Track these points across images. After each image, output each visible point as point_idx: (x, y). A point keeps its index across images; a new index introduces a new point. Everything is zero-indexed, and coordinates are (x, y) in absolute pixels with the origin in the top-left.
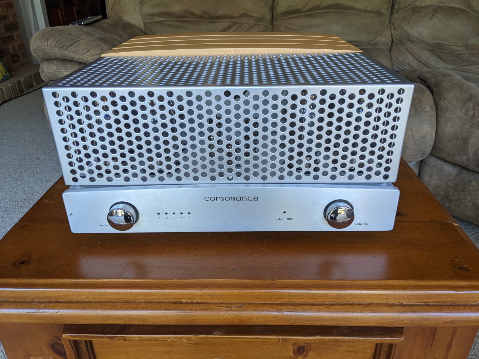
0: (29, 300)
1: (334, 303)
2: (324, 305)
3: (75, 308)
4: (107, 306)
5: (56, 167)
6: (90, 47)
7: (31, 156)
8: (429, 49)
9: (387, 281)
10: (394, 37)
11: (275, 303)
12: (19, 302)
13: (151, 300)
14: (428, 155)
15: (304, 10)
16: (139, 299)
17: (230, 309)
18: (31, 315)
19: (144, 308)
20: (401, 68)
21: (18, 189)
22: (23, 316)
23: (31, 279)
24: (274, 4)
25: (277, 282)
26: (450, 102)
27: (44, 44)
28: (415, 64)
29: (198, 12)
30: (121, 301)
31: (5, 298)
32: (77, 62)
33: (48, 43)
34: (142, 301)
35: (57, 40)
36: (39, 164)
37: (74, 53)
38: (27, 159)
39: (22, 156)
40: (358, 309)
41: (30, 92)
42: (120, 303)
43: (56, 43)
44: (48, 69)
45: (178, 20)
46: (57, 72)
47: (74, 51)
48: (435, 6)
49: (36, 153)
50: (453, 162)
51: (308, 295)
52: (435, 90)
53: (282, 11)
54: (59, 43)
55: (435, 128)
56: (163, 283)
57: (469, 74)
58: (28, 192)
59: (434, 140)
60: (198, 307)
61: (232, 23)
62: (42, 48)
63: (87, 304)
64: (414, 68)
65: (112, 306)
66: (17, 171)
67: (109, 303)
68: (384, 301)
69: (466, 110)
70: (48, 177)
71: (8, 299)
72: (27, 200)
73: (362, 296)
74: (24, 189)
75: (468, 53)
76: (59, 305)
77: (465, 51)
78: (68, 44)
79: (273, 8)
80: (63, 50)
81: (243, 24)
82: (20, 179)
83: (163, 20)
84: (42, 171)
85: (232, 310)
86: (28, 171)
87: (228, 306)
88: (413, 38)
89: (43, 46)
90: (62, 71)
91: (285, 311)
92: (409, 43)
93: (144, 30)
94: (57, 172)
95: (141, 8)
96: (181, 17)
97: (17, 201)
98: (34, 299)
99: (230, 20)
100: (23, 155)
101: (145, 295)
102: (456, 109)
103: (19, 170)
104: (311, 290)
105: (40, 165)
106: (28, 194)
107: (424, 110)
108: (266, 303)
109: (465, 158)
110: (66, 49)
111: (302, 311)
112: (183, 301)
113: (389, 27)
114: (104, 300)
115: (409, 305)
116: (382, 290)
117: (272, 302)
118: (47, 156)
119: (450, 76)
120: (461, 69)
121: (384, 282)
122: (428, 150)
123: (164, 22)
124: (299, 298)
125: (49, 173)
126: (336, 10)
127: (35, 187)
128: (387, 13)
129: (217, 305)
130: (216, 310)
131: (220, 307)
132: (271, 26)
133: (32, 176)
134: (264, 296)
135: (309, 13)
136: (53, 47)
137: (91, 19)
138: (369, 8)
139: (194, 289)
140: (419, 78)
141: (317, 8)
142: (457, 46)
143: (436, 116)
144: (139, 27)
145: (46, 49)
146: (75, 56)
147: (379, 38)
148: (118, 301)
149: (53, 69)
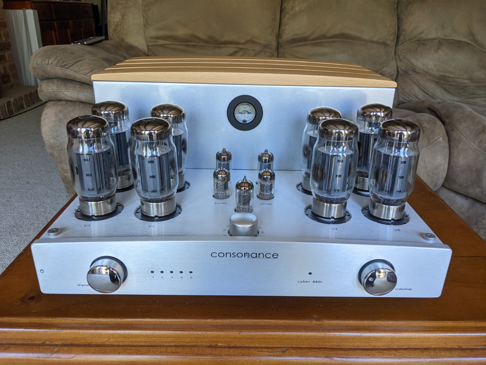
0: (40, 343)
1: (387, 347)
2: (377, 349)
3: (93, 353)
4: (131, 350)
5: (47, 192)
6: (94, 67)
7: (20, 180)
8: (434, 81)
9: (445, 322)
10: (400, 68)
11: (323, 347)
12: (28, 345)
13: (182, 344)
14: (440, 186)
15: (311, 38)
16: (168, 342)
17: (272, 354)
18: (42, 361)
19: (174, 353)
20: (407, 98)
21: (6, 215)
22: (32, 362)
23: (43, 318)
24: (280, 32)
25: (325, 323)
26: (463, 134)
27: (45, 62)
28: (421, 96)
29: (204, 37)
30: (147, 344)
31: (12, 340)
32: (79, 82)
33: (49, 61)
34: (171, 345)
35: (59, 58)
36: (29, 188)
37: (77, 72)
38: (16, 183)
39: (10, 180)
40: (415, 354)
41: (19, 114)
42: (146, 346)
43: (58, 61)
44: (48, 89)
45: (183, 44)
46: (57, 91)
47: (76, 70)
48: (441, 38)
49: (25, 176)
50: (465, 194)
51: (361, 338)
52: (447, 121)
53: (288, 38)
54: (61, 61)
55: (448, 159)
56: (196, 323)
57: (475, 107)
58: (17, 218)
59: (446, 172)
60: (236, 351)
61: (238, 49)
62: (43, 66)
63: (107, 348)
64: (420, 99)
65: (138, 350)
66: (5, 195)
67: (133, 347)
68: (443, 345)
69: (480, 142)
70: (39, 202)
71: (15, 342)
72: (16, 227)
73: (419, 340)
74: (13, 215)
75: (474, 86)
76: (75, 349)
77: (470, 83)
78: (70, 63)
79: (279, 36)
80: (65, 69)
81: (249, 50)
82: (8, 204)
83: (167, 43)
84: (32, 196)
85: (274, 356)
86: (17, 195)
87: (270, 350)
88: (419, 69)
89: (44, 64)
90: (62, 91)
91: (335, 357)
92: (415, 75)
93: (146, 53)
94: (48, 197)
95: (144, 31)
96: (186, 41)
97: (5, 227)
98: (46, 342)
99: (236, 46)
100: (12, 179)
101: (176, 338)
102: (469, 140)
103: (7, 195)
104: (363, 333)
105: (29, 190)
106: (16, 220)
107: (436, 140)
108: (313, 347)
109: (478, 190)
110: (68, 68)
111: (354, 357)
112: (219, 344)
113: (394, 58)
114: (127, 344)
115: (469, 349)
116: (440, 333)
117: (319, 346)
118: (38, 180)
119: (461, 107)
120: (467, 101)
121: (442, 323)
122: (441, 182)
123: (168, 46)
124: (350, 342)
125: (40, 198)
126: (342, 40)
127: (24, 213)
128: (392, 43)
129: (257, 349)
130: (257, 355)
131: (261, 351)
132: (277, 53)
133: (22, 201)
134: (311, 339)
135: (316, 41)
136: (55, 65)
137: (94, 40)
138: (375, 39)
139: (233, 331)
140: (429, 109)
141: (324, 37)
142: (463, 79)
143: (448, 148)
144: (142, 50)
145: (47, 67)
146: (77, 75)
147: (384, 69)
148: (144, 344)
149: (53, 88)
